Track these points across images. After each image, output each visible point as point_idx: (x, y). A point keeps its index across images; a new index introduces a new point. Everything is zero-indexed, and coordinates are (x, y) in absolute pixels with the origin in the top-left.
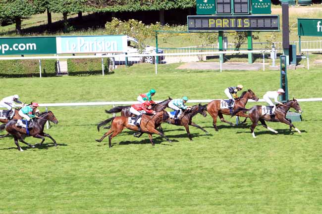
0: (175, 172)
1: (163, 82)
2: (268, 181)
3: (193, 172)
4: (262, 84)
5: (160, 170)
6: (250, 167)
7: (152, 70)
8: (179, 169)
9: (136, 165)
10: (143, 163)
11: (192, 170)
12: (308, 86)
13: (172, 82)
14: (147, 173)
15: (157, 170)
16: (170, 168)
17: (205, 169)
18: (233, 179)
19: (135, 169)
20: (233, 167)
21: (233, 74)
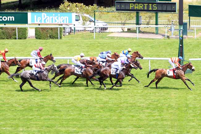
0: (110, 105)
1: (99, 45)
2: (171, 113)
3: (121, 105)
4: (165, 48)
5: (100, 103)
6: (159, 103)
7: (91, 36)
8: (112, 103)
9: (84, 100)
10: (88, 98)
11: (121, 104)
12: (196, 50)
13: (105, 45)
14: (91, 105)
15: (98, 103)
16: (106, 102)
17: (130, 103)
18: (149, 111)
19: (83, 102)
20: (148, 103)
21: (145, 41)
